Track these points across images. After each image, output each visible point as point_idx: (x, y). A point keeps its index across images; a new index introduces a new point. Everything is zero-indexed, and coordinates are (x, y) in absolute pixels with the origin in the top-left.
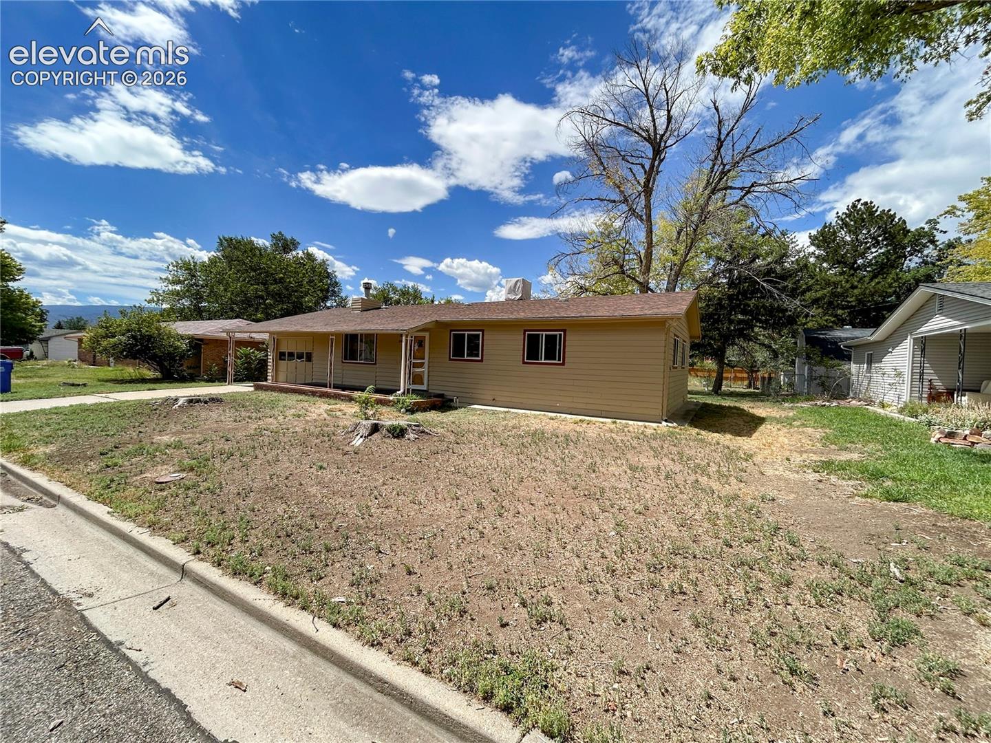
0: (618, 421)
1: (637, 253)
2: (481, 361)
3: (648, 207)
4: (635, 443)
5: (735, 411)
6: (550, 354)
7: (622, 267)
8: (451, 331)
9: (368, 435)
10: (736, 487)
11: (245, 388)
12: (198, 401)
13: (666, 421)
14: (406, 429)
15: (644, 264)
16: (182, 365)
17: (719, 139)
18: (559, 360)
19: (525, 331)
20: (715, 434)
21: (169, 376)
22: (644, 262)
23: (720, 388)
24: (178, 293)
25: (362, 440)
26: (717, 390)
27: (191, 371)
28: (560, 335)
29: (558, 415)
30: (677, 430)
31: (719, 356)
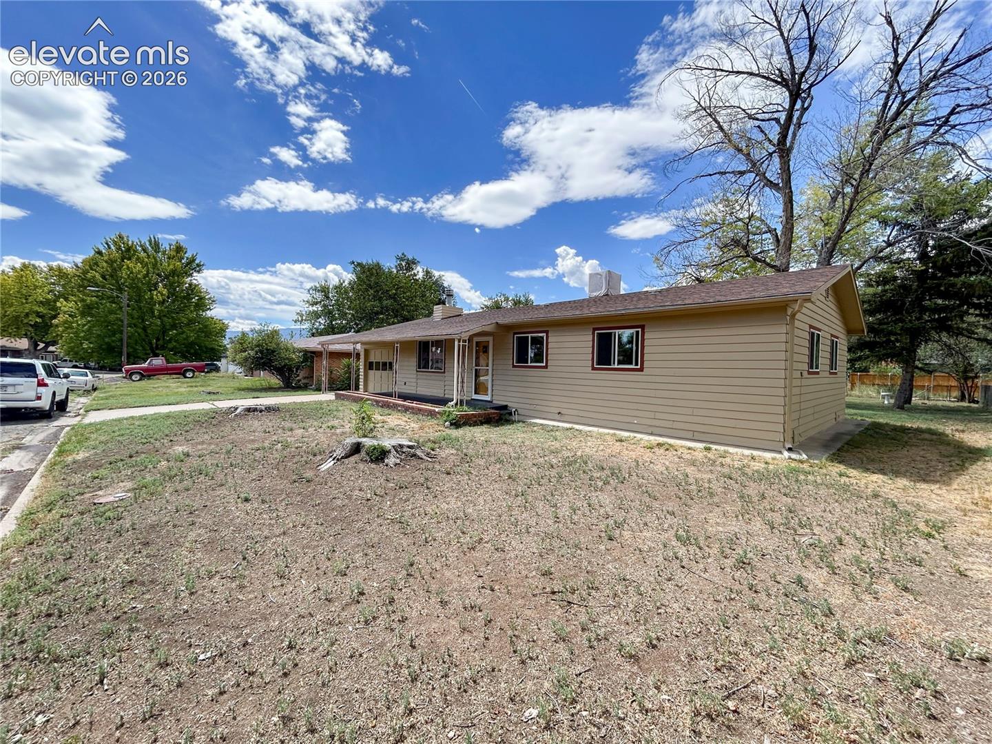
0: (714, 447)
1: (771, 231)
2: (546, 367)
3: (786, 172)
4: (717, 487)
5: (927, 436)
6: (626, 357)
7: (745, 247)
8: (515, 334)
9: (342, 458)
10: (890, 606)
11: (330, 396)
12: (255, 410)
13: (790, 450)
14: (389, 452)
15: (781, 244)
16: (298, 376)
17: (895, 62)
18: (637, 364)
19: (594, 329)
20: (875, 477)
21: (289, 385)
22: (782, 241)
23: (909, 401)
24: (315, 313)
25: (333, 462)
26: (903, 402)
27: (305, 381)
28: (637, 332)
29: (632, 435)
30: (806, 466)
31: (906, 357)
